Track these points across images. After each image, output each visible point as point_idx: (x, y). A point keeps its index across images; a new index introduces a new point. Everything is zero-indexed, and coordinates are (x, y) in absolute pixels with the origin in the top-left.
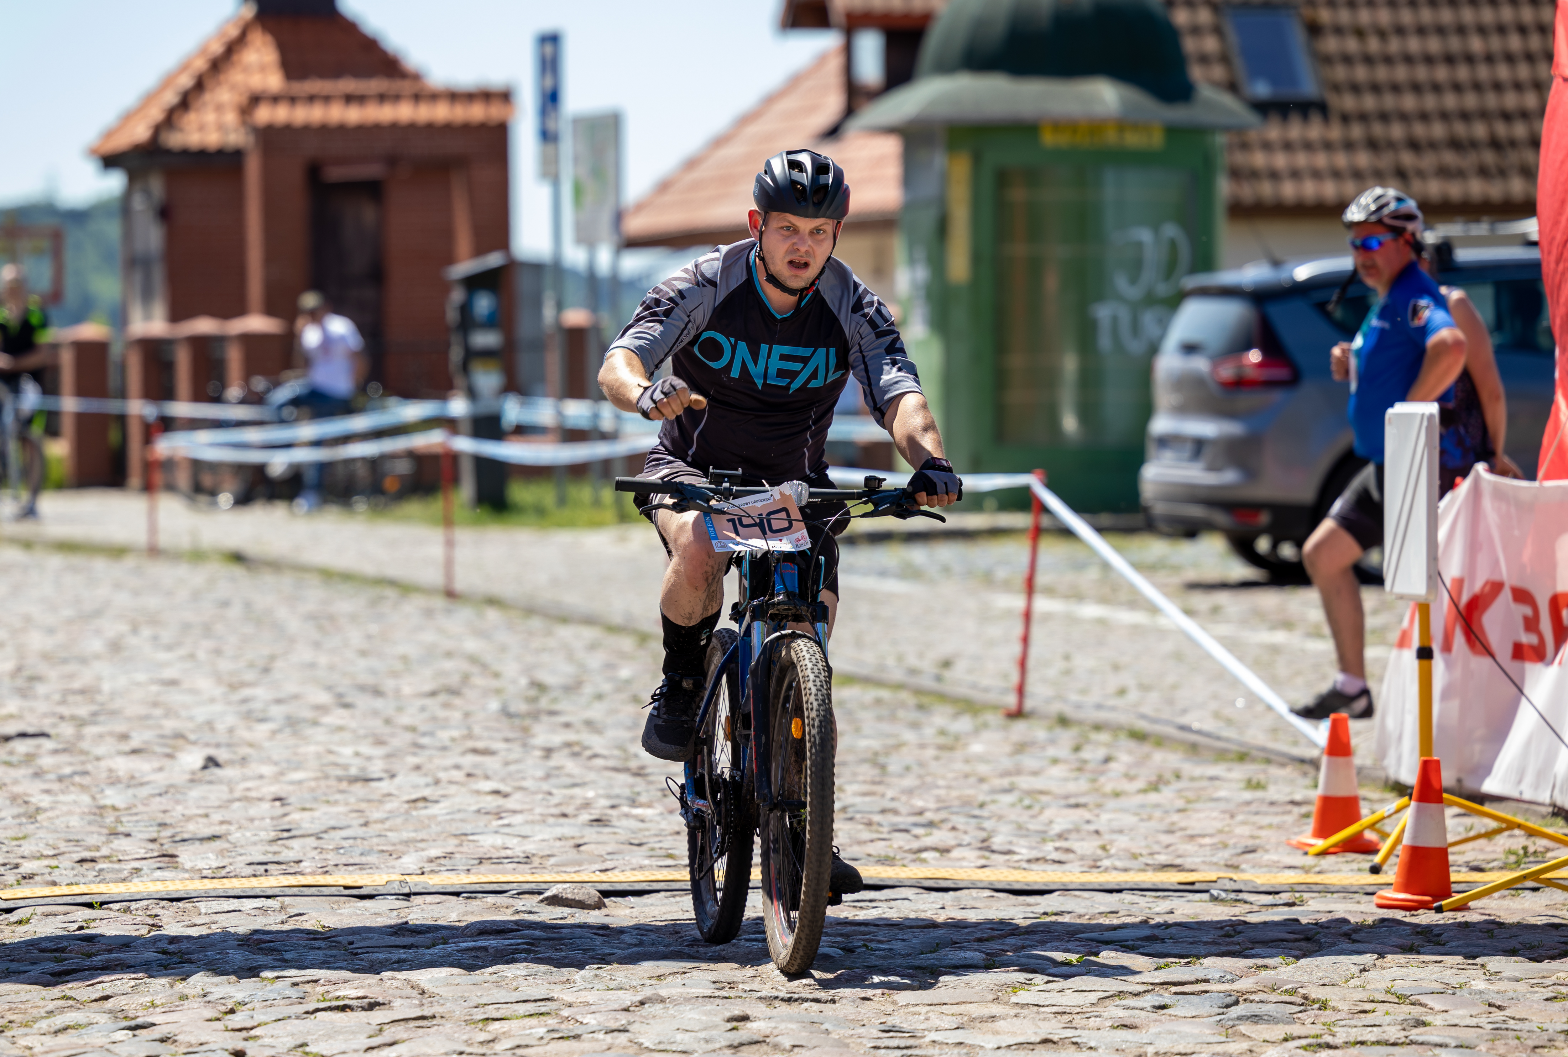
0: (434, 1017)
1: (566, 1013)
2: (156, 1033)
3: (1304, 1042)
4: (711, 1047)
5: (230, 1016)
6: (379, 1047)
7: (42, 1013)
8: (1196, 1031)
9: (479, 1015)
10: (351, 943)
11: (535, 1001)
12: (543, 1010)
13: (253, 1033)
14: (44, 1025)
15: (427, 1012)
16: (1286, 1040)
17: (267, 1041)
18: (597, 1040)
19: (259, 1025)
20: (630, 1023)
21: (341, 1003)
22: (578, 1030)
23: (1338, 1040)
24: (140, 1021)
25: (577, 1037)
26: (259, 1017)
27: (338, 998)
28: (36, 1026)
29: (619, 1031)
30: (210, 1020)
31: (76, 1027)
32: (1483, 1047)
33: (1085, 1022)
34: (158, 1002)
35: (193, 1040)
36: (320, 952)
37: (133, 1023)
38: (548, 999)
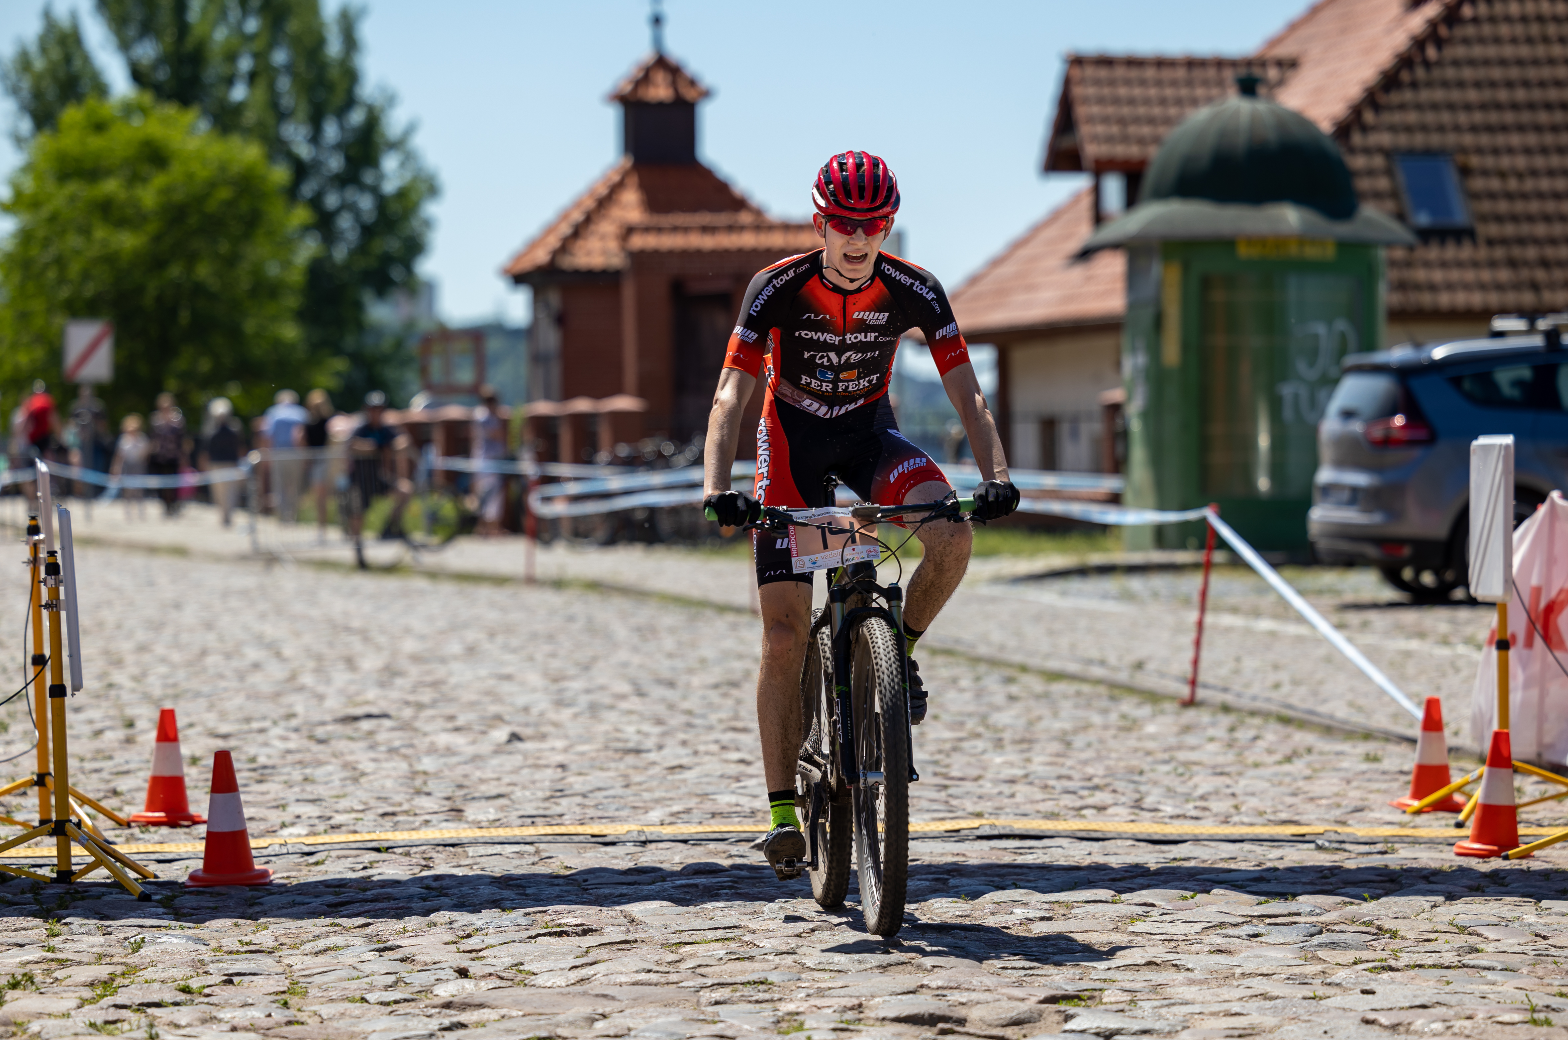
0: (636, 941)
1: (746, 938)
2: (398, 954)
3: (1370, 965)
4: (863, 967)
5: (465, 940)
6: (582, 966)
7: (310, 936)
8: (1280, 955)
9: (675, 939)
10: (585, 881)
11: (725, 928)
12: (730, 935)
13: (481, 954)
14: (308, 947)
15: (630, 937)
16: (1355, 963)
17: (489, 961)
18: (767, 961)
19: (487, 948)
20: (798, 947)
21: (559, 929)
22: (754, 952)
23: (1400, 964)
24: (389, 944)
25: (751, 958)
26: (489, 941)
27: (559, 925)
28: (302, 948)
29: (788, 953)
30: (448, 943)
31: (335, 948)
32: (1525, 971)
33: (1188, 947)
34: (409, 928)
35: (428, 959)
36: (557, 888)
37: (382, 946)
38: (736, 927)
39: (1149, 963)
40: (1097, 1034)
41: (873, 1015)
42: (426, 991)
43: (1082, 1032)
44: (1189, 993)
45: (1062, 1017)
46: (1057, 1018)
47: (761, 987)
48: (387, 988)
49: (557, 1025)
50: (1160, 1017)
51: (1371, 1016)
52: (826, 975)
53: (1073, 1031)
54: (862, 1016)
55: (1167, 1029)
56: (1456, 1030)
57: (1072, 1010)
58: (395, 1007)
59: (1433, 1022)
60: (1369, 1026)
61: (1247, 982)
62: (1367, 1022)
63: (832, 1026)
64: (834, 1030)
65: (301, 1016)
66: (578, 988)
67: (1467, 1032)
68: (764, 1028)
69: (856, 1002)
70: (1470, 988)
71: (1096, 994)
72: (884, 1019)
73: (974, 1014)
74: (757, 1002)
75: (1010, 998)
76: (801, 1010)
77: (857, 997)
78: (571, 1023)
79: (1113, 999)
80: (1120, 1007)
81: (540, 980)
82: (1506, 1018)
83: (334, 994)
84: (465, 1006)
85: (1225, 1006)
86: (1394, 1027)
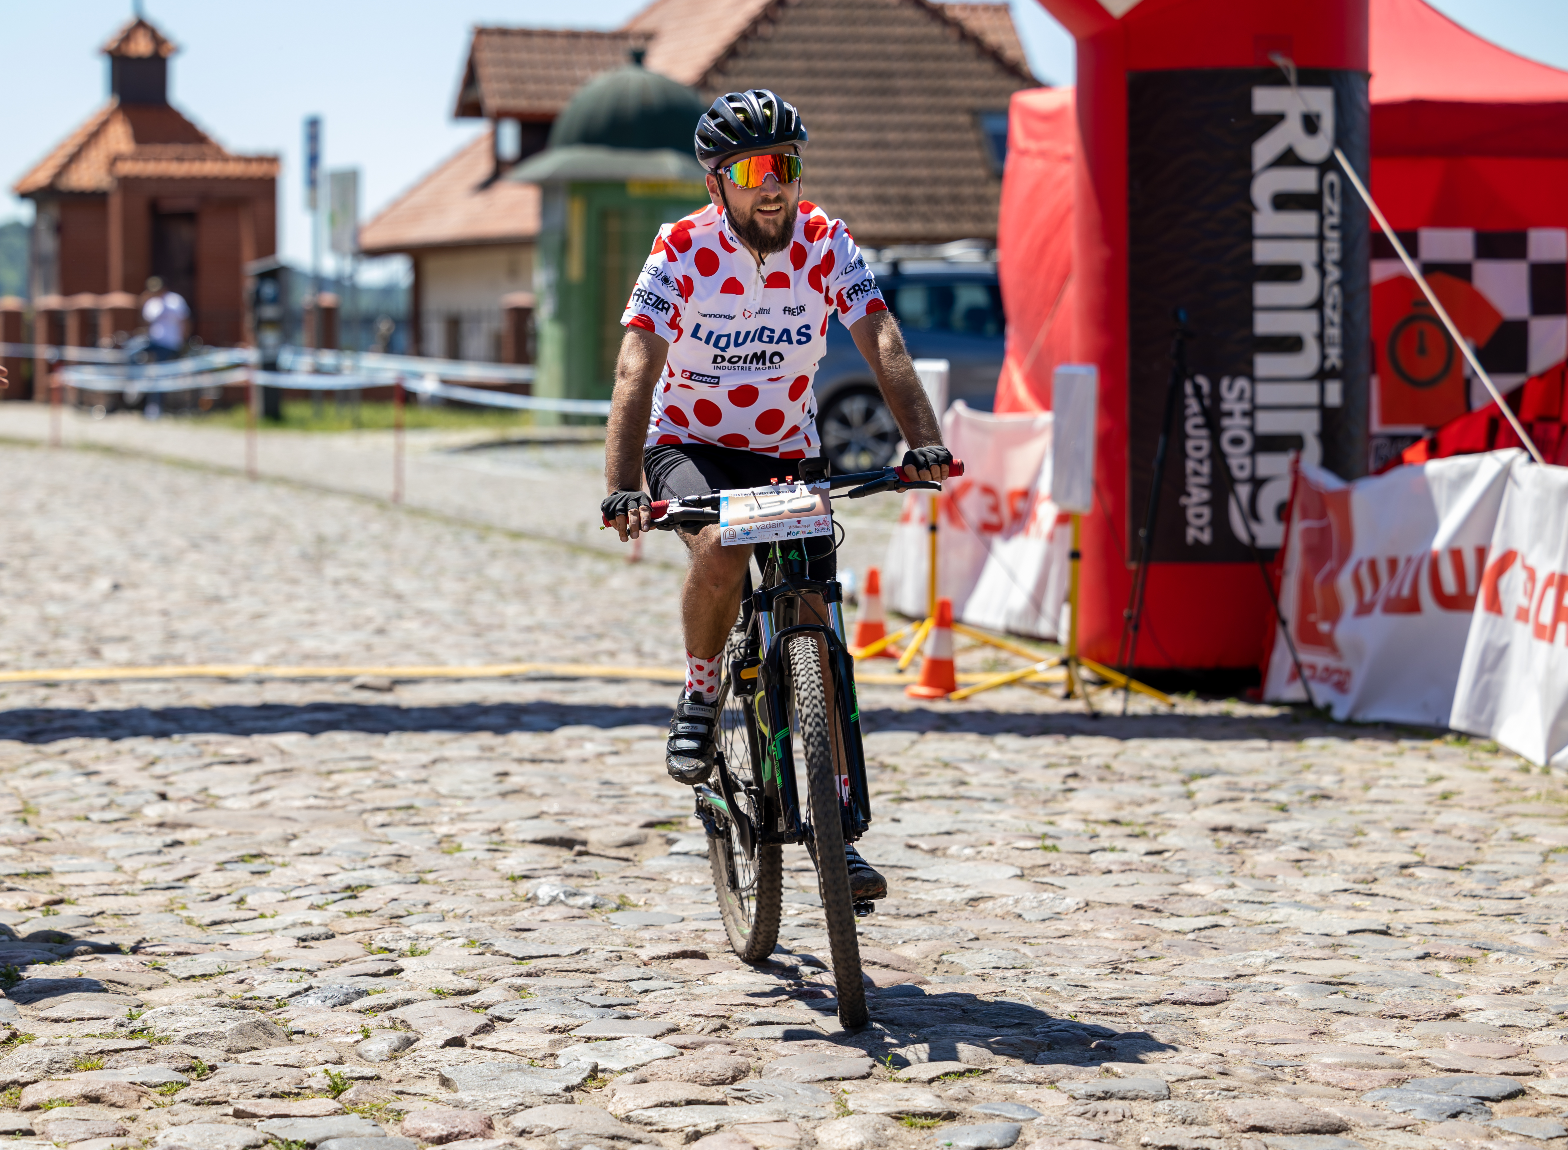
0: (293, 769)
1: (383, 768)
2: (104, 778)
4: (486, 793)
5: (151, 767)
6: (258, 791)
7: (25, 760)
9: (324, 768)
10: (229, 715)
11: (360, 758)
12: (367, 765)
13: (171, 779)
14: (25, 771)
15: (288, 765)
17: (180, 785)
18: (407, 788)
19: (173, 774)
21: (227, 758)
22: (394, 781)
23: (913, 794)
24: (90, 769)
25: (393, 786)
26: (174, 768)
27: (224, 755)
28: (19, 771)
30: (138, 769)
31: (46, 773)
32: (1011, 801)
35: (129, 783)
37: (85, 770)
38: (369, 757)
40: (698, 855)
41: (513, 837)
42: (136, 811)
43: (686, 854)
45: (662, 841)
46: (659, 841)
47: (412, 812)
48: (104, 808)
49: (260, 844)
51: (913, 842)
52: (459, 802)
53: (678, 854)
54: (504, 838)
56: (984, 854)
57: (672, 835)
58: (115, 826)
59: (965, 847)
60: (912, 851)
62: (911, 847)
63: (487, 847)
64: (489, 850)
65: (45, 833)
66: (260, 811)
67: (996, 857)
68: (430, 849)
69: (495, 826)
70: (978, 816)
72: (524, 841)
73: (594, 837)
74: (415, 825)
75: (618, 824)
76: (453, 832)
77: (494, 821)
78: (271, 843)
81: (229, 803)
82: (1022, 844)
83: (62, 813)
84: (175, 826)
86: (933, 851)
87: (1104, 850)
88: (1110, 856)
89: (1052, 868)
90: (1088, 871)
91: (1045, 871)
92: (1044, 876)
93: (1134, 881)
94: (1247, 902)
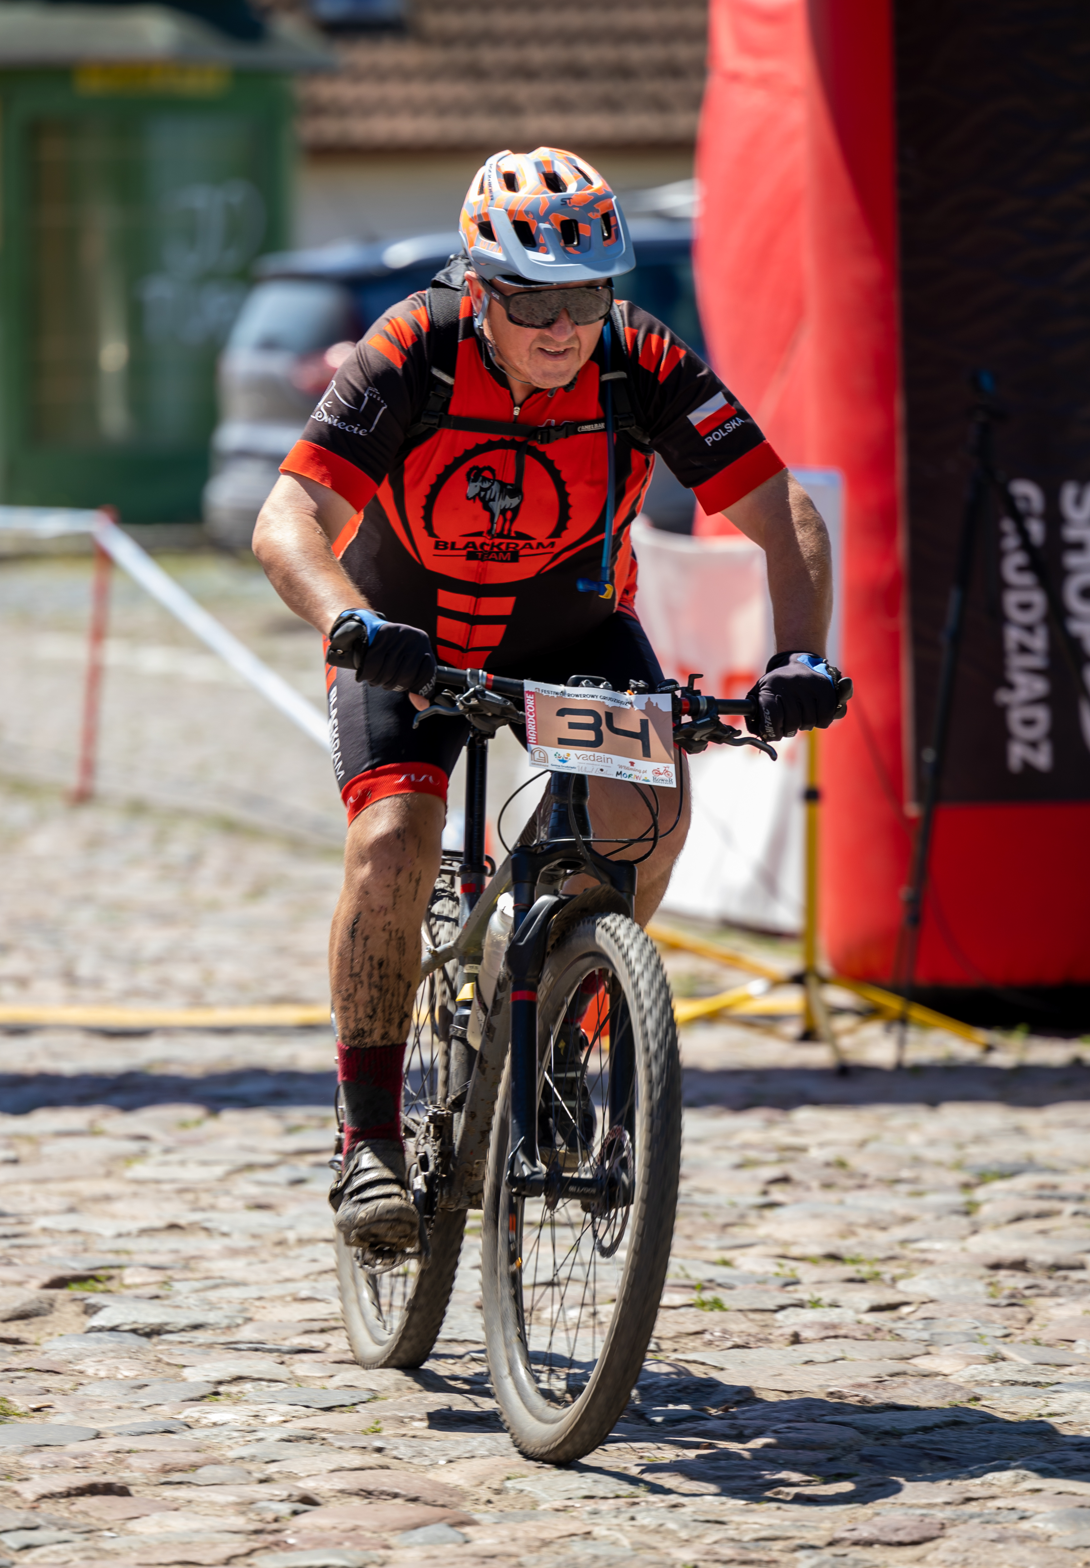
39: (173, 1227)
40: (134, 1331)
43: (113, 1329)
44: (236, 1268)
46: (73, 1309)
50: (212, 1306)
53: (101, 1329)
55: (225, 1322)
61: (308, 1252)
71: (113, 1272)
79: (138, 1280)
80: (153, 1290)
85: (290, 1287)
87: (800, 1305)
88: (808, 1315)
89: (707, 1337)
90: (767, 1341)
91: (697, 1342)
92: (694, 1349)
93: (839, 1355)
94: (1014, 1383)
